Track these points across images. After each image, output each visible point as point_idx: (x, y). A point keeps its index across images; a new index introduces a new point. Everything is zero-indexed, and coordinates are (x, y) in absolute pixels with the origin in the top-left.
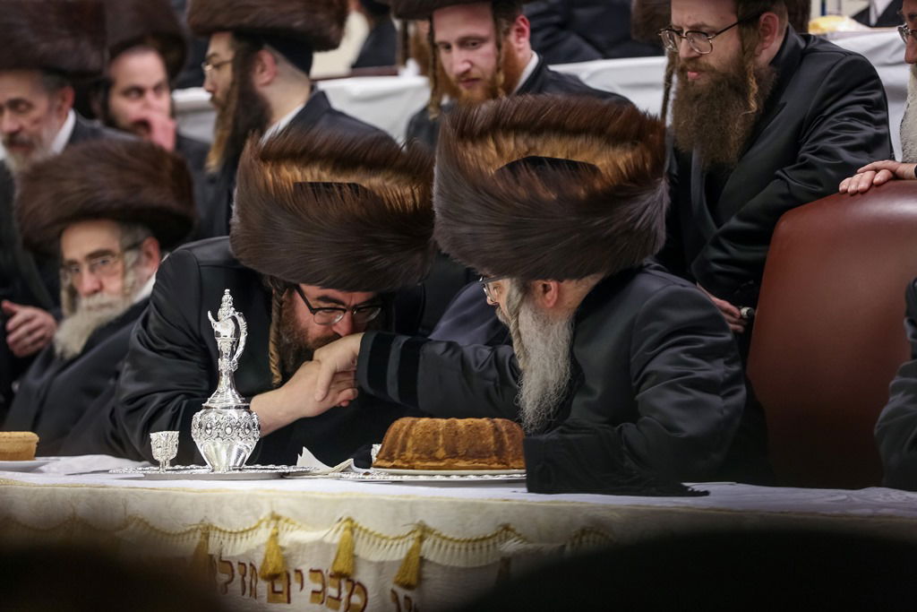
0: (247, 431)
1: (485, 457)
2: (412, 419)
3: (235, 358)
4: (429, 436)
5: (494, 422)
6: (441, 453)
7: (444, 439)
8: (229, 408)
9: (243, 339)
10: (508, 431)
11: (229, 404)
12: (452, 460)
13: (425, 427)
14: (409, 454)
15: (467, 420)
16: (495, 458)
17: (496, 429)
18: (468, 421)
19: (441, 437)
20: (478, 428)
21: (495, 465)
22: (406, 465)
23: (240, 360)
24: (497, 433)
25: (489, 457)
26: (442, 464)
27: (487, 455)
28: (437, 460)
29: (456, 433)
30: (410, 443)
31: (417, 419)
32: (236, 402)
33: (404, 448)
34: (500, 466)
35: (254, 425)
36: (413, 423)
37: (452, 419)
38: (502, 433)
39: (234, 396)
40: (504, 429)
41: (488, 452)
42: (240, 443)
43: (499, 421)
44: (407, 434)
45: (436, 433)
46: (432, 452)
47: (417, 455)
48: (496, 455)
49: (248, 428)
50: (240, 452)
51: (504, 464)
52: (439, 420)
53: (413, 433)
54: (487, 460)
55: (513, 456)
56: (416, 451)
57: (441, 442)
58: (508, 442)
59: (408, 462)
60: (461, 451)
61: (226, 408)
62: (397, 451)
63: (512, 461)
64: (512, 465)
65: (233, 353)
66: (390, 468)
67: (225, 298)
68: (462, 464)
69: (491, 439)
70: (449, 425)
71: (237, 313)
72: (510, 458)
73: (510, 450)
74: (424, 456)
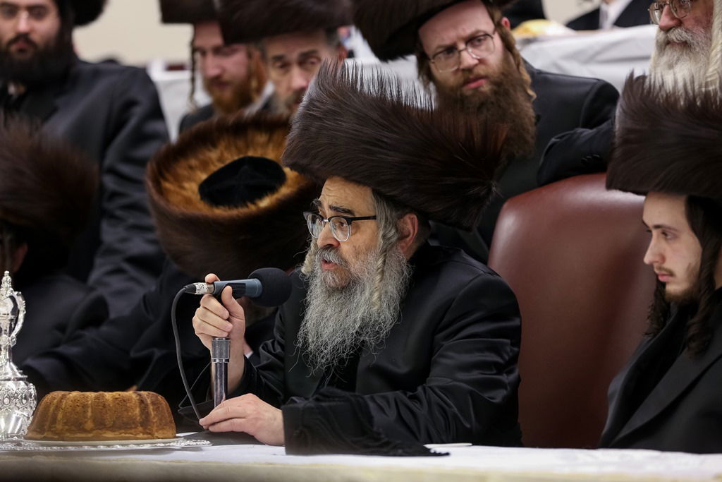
0: (24, 401)
1: (131, 428)
2: (63, 393)
3: (14, 334)
4: (78, 409)
5: (140, 395)
6: (90, 425)
7: (92, 412)
8: (9, 380)
9: (21, 316)
10: (153, 403)
11: (7, 377)
12: (100, 431)
13: (75, 400)
14: (59, 426)
15: (114, 393)
16: (140, 429)
17: (142, 402)
18: (116, 394)
19: (90, 410)
20: (124, 401)
21: (141, 435)
22: (56, 437)
23: (18, 336)
24: (143, 405)
25: (135, 428)
26: (90, 435)
27: (133, 426)
28: (85, 431)
29: (104, 406)
30: (60, 416)
31: (67, 392)
32: (14, 374)
33: (54, 420)
34: (145, 436)
35: (31, 395)
36: (64, 397)
37: (101, 392)
38: (147, 405)
39: (12, 369)
40: (149, 401)
41: (134, 423)
42: (17, 411)
43: (144, 393)
44: (57, 407)
45: (85, 406)
46: (81, 424)
47: (66, 427)
48: (142, 426)
49: (26, 398)
50: (18, 419)
51: (150, 434)
52: (88, 394)
53: (63, 406)
54: (133, 431)
55: (157, 426)
56: (66, 424)
57: (89, 414)
58: (152, 413)
59: (56, 434)
60: (109, 422)
61: (5, 380)
62: (48, 423)
63: (157, 431)
64: (156, 434)
65: (12, 330)
66: (41, 439)
67: (4, 279)
68: (110, 435)
69: (137, 411)
70: (97, 398)
71: (16, 293)
72: (155, 429)
73: (154, 421)
74: (73, 428)
